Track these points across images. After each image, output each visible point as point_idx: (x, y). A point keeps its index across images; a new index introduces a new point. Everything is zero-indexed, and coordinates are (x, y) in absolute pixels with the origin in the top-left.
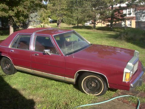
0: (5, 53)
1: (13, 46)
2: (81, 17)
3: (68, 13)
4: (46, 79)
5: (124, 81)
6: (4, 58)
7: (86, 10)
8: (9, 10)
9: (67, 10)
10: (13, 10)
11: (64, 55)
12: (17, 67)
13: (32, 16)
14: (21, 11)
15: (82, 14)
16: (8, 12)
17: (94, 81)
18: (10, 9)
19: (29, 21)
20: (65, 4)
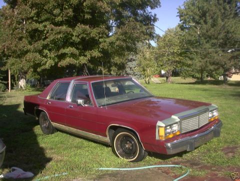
0: (43, 106)
1: (52, 97)
2: (200, 64)
3: (182, 59)
4: (84, 141)
5: (157, 138)
6: (42, 113)
7: (208, 53)
8: (80, 55)
9: (181, 54)
10: (85, 56)
11: (98, 106)
12: (54, 124)
13: (131, 67)
14: (95, 56)
15: (202, 60)
16: (78, 59)
17: (130, 141)
18: (82, 54)
19: (127, 74)
20: (176, 45)
